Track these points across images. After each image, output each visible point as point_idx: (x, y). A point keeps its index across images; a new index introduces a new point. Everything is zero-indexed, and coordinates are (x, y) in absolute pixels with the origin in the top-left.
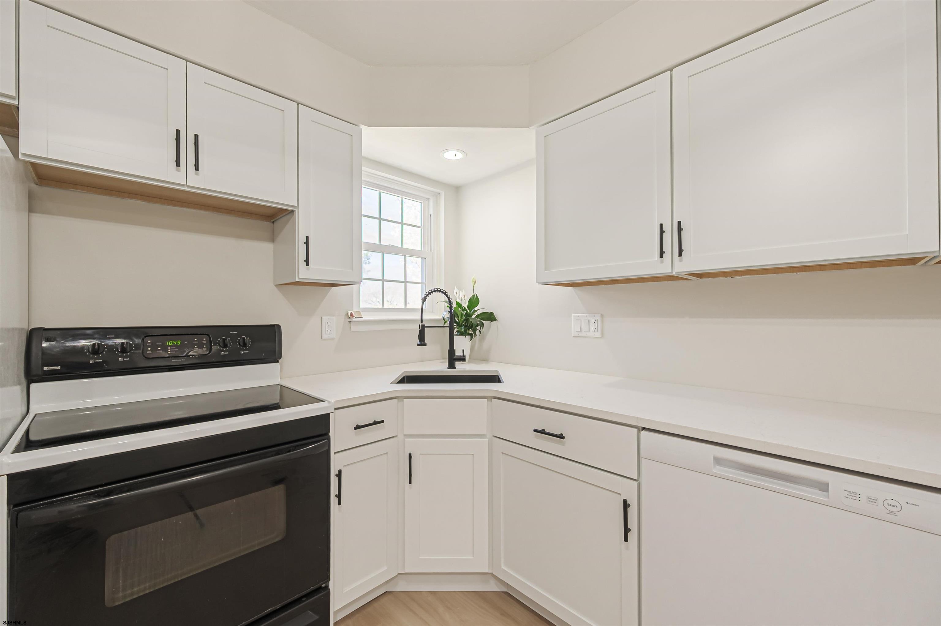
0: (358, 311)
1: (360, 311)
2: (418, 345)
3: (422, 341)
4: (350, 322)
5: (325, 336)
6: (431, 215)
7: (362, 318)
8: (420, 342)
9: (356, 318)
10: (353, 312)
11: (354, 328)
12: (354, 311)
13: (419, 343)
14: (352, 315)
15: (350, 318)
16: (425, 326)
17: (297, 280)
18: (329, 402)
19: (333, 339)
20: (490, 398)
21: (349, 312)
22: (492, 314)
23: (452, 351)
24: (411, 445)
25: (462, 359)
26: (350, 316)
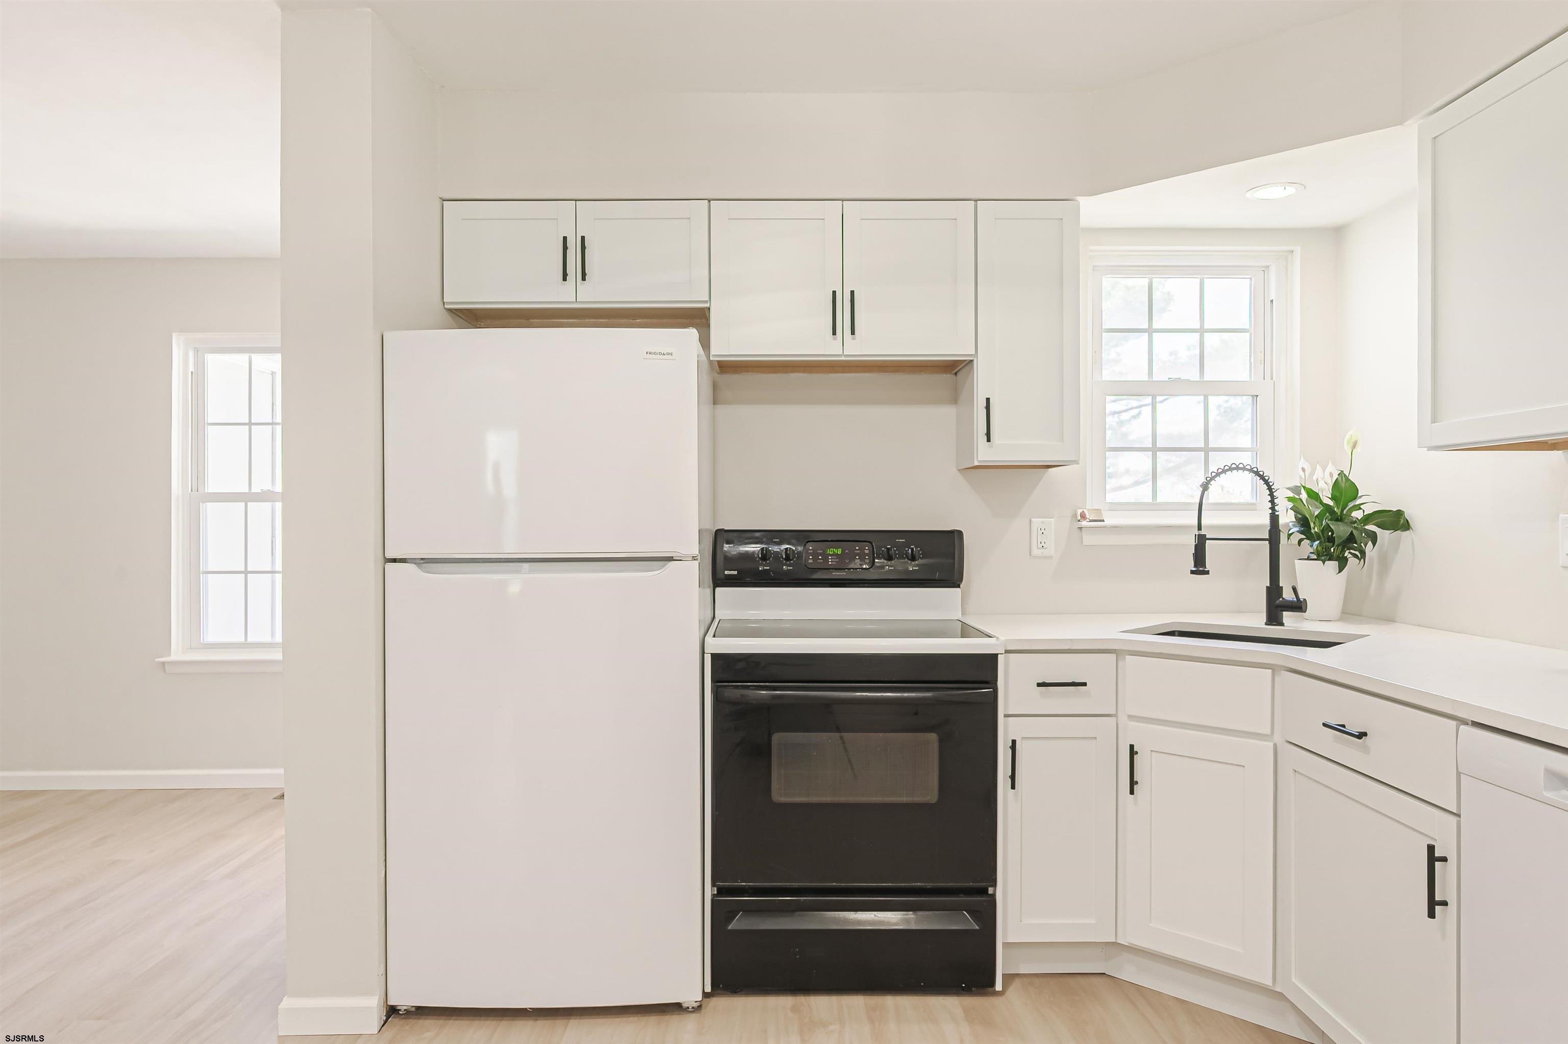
0: (1098, 510)
1: (1100, 510)
2: (1192, 572)
3: (1200, 565)
4: (1081, 528)
5: (1036, 552)
6: (1272, 301)
7: (1103, 521)
8: (1195, 566)
9: (1091, 521)
10: (1086, 511)
11: (1089, 539)
12: (1088, 510)
13: (1194, 569)
14: (1083, 516)
15: (1079, 521)
16: (1207, 537)
17: (976, 464)
18: (998, 638)
19: (1050, 557)
20: (1274, 668)
21: (1079, 511)
22: (1399, 513)
23: (1274, 591)
24: (1134, 734)
25: (1298, 606)
26: (1079, 518)
